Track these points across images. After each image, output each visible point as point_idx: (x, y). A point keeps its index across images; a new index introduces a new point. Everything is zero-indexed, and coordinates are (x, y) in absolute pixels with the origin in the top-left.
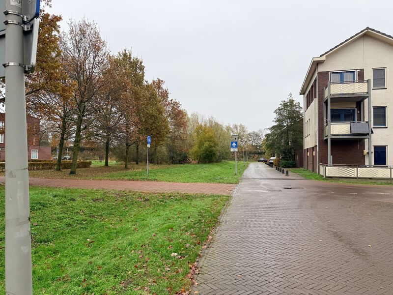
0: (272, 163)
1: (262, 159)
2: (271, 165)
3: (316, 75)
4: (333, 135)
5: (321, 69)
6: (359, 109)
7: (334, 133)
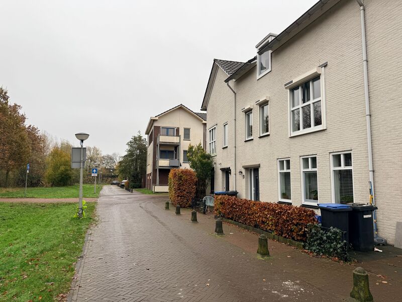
0: (123, 185)
1: (115, 182)
2: (122, 186)
3: (153, 128)
4: (160, 166)
5: (156, 124)
6: (176, 151)
7: (161, 165)
